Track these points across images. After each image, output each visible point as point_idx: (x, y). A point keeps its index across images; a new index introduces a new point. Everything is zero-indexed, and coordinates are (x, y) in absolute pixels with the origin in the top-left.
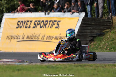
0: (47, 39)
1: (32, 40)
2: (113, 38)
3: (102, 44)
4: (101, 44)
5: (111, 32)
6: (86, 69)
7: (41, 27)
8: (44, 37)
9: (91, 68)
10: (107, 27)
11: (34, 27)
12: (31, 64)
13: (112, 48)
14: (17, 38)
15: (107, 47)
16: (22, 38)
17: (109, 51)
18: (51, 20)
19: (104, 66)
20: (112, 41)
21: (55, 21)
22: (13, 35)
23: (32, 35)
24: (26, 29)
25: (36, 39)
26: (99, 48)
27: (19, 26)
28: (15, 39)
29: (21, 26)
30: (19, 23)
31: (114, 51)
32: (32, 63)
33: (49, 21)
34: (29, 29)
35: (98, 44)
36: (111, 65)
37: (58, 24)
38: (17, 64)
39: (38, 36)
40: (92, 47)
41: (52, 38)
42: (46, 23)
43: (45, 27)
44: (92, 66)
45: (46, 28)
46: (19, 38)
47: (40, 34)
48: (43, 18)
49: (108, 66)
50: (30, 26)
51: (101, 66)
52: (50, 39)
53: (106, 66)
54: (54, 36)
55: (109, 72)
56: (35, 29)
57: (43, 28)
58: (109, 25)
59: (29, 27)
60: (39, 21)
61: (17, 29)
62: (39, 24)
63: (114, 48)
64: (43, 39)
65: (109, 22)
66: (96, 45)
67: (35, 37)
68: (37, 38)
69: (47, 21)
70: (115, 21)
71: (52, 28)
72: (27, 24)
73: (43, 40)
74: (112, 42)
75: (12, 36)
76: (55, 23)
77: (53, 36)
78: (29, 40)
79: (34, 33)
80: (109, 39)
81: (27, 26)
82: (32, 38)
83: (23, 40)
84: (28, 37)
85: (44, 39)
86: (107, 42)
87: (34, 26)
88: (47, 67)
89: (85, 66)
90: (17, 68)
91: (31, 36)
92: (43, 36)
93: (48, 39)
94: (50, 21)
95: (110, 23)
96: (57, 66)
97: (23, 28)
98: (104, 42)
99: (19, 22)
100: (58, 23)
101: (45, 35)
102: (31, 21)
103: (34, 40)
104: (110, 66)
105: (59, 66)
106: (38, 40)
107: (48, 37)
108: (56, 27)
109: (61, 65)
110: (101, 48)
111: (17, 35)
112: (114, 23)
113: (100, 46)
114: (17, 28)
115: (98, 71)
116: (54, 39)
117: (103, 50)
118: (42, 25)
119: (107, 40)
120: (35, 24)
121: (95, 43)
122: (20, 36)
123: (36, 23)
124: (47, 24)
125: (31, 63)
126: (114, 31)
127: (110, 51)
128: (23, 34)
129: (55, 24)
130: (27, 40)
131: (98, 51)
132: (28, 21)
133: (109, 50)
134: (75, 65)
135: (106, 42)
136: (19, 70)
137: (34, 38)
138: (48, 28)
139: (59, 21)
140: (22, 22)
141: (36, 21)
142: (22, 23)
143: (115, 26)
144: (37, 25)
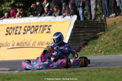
0: (38, 45)
1: (23, 46)
2: (108, 41)
3: (97, 47)
4: (95, 48)
5: (105, 34)
6: (79, 75)
7: (31, 33)
8: (35, 43)
9: (84, 73)
10: (100, 29)
11: (24, 33)
12: (21, 72)
13: (106, 52)
14: (7, 45)
15: (102, 50)
16: (12, 46)
17: (103, 55)
18: (41, 24)
19: (98, 71)
20: (107, 43)
21: (46, 26)
22: (3, 43)
23: (23, 41)
24: (16, 35)
25: (27, 45)
26: (93, 52)
27: (8, 33)
28: (5, 47)
29: (10, 32)
30: (8, 30)
31: (110, 54)
32: (22, 71)
33: (39, 26)
34: (19, 35)
35: (92, 48)
36: (105, 69)
37: (49, 29)
38: (6, 72)
40: (86, 51)
41: (43, 44)
42: (37, 28)
44: (85, 72)
45: (36, 33)
46: (9, 46)
47: (31, 40)
48: (33, 23)
49: (103, 70)
50: (20, 32)
51: (95, 71)
52: (41, 45)
53: (100, 71)
54: (46, 42)
55: (103, 77)
56: (25, 35)
57: (34, 33)
58: (102, 27)
59: (19, 33)
60: (29, 27)
61: (7, 36)
62: (29, 30)
63: (109, 51)
64: (34, 45)
65: (102, 25)
66: (90, 49)
67: (26, 43)
68: (28, 44)
69: (37, 26)
70: (109, 23)
71: (43, 33)
72: (16, 31)
73: (34, 46)
74: (106, 45)
75: (1, 44)
76: (46, 28)
77: (44, 42)
79: (25, 40)
80: (103, 42)
81: (16, 32)
82: (23, 44)
83: (13, 47)
84: (18, 44)
85: (35, 45)
86: (102, 45)
87: (24, 32)
88: (39, 74)
89: (78, 71)
90: (7, 77)
91: (21, 43)
92: (34, 42)
93: (40, 45)
94: (41, 26)
96: (49, 73)
97: (13, 34)
98: (98, 46)
99: (8, 28)
100: (49, 28)
101: (36, 41)
102: (21, 27)
105: (51, 73)
106: (29, 46)
107: (39, 42)
108: (48, 32)
109: (53, 72)
110: (95, 52)
111: (7, 42)
112: (108, 25)
113: (94, 50)
114: (7, 34)
115: (92, 77)
116: (45, 44)
117: (98, 54)
118: (32, 31)
119: (102, 43)
120: (25, 30)
121: (89, 47)
122: (10, 43)
123: (26, 29)
124: (37, 29)
125: (21, 71)
126: (109, 33)
127: (105, 55)
128: (13, 41)
129: (46, 29)
130: (18, 46)
131: (92, 55)
132: (17, 27)
133: (104, 53)
134: (68, 71)
135: (100, 45)
136: (8, 79)
137: (24, 45)
138: (39, 33)
139: (50, 26)
140: (11, 28)
141: (26, 27)
142: (11, 30)
143: (109, 28)
144: (27, 30)
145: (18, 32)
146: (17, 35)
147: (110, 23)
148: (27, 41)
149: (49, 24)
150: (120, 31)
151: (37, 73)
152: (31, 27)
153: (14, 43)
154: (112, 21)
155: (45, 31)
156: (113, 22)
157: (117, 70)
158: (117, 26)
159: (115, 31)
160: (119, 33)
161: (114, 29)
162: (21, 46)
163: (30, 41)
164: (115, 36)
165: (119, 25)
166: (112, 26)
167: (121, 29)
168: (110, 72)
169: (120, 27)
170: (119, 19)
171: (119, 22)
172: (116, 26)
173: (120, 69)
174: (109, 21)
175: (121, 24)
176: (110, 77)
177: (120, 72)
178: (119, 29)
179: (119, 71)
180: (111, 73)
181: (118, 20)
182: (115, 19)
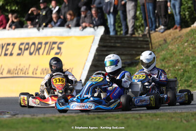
0: (41, 74)
1: (17, 75)
7: (31, 54)
8: (37, 70)
9: (116, 120)
11: (19, 54)
12: (14, 117)
18: (47, 41)
19: (139, 117)
21: (54, 43)
23: (17, 67)
24: (6, 57)
25: (23, 74)
32: (17, 116)
33: (44, 43)
34: (11, 57)
36: (149, 115)
37: (59, 48)
39: (27, 69)
42: (39, 46)
43: (37, 52)
44: (118, 118)
45: (39, 54)
47: (30, 65)
48: (33, 38)
49: (146, 116)
50: (13, 52)
51: (134, 117)
53: (141, 117)
55: (146, 127)
56: (20, 57)
57: (35, 54)
58: (145, 46)
59: (11, 54)
60: (28, 44)
62: (27, 49)
64: (34, 73)
65: (145, 42)
67: (21, 70)
68: (25, 72)
69: (40, 43)
70: (155, 39)
71: (49, 54)
72: (7, 50)
73: (35, 76)
76: (54, 46)
78: (12, 76)
79: (20, 65)
81: (7, 52)
82: (16, 73)
83: (1, 76)
84: (9, 72)
85: (36, 74)
87: (20, 52)
88: (43, 121)
89: (106, 118)
91: (14, 69)
92: (35, 69)
93: (44, 74)
94: (46, 43)
95: (147, 43)
96: (60, 120)
97: (1, 55)
100: (60, 46)
101: (38, 67)
102: (14, 45)
103: (19, 75)
104: (149, 117)
105: (63, 119)
106: (27, 75)
107: (43, 69)
108: (57, 53)
109: (66, 117)
112: (154, 44)
115: (128, 126)
118: (32, 51)
120: (20, 49)
123: (23, 47)
124: (40, 48)
125: (15, 115)
128: (2, 66)
129: (54, 48)
130: (9, 75)
132: (8, 44)
134: (89, 116)
137: (19, 73)
138: (43, 54)
139: (61, 43)
141: (22, 44)
143: (155, 48)
144: (25, 50)
145: (9, 52)
146: (8, 57)
147: (157, 40)
148: (24, 67)
149: (59, 41)
150: (174, 53)
151: (40, 119)
152: (30, 44)
153: (3, 69)
154: (160, 37)
155: (52, 51)
156: (162, 39)
157: (168, 116)
158: (169, 45)
159: (165, 53)
160: (171, 57)
161: (163, 50)
162: (15, 75)
163: (28, 67)
164: (165, 61)
165: (172, 45)
166: (160, 45)
167: (174, 50)
168: (158, 119)
169: (174, 47)
170: (172, 35)
171: (172, 40)
172: (166, 45)
173: (174, 116)
174: (156, 38)
175: (174, 43)
176: (158, 128)
177: (173, 120)
178: (172, 50)
179: (172, 118)
180: (159, 121)
181: (170, 35)
182: (165, 35)
